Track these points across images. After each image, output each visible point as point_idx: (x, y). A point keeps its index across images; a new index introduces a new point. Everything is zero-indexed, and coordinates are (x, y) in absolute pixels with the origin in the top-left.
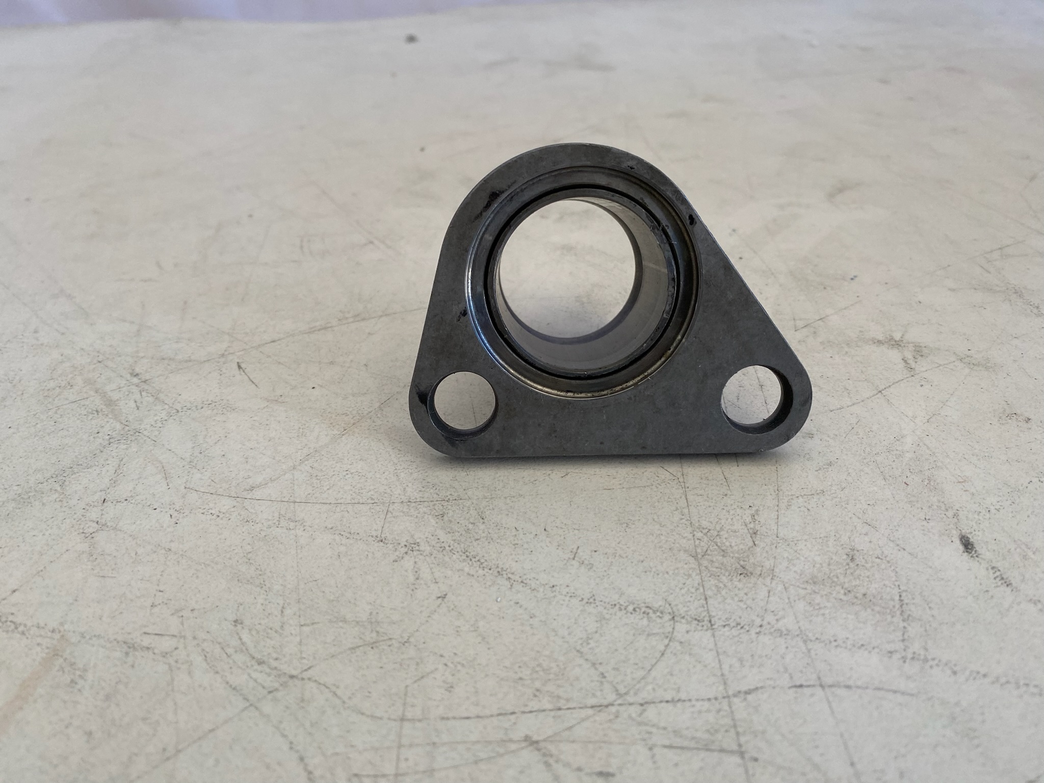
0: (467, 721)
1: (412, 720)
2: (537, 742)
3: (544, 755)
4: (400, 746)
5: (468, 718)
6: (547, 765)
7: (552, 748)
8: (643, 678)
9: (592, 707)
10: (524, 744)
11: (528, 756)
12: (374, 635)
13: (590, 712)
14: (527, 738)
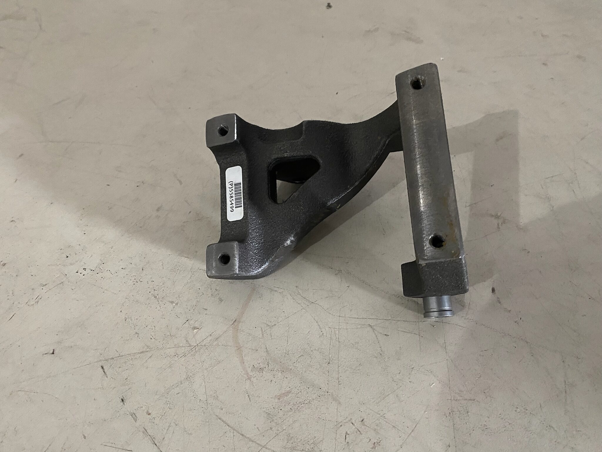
0: (355, 319)
1: (342, 317)
2: (371, 326)
3: (373, 329)
4: (339, 323)
5: (355, 318)
6: (374, 331)
7: (375, 328)
8: (398, 314)
9: (385, 320)
10: (368, 326)
11: (369, 329)
12: (331, 294)
13: (385, 321)
14: (369, 325)
